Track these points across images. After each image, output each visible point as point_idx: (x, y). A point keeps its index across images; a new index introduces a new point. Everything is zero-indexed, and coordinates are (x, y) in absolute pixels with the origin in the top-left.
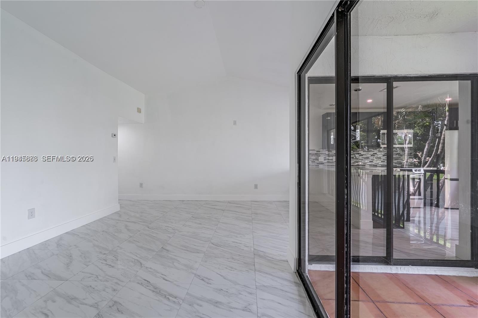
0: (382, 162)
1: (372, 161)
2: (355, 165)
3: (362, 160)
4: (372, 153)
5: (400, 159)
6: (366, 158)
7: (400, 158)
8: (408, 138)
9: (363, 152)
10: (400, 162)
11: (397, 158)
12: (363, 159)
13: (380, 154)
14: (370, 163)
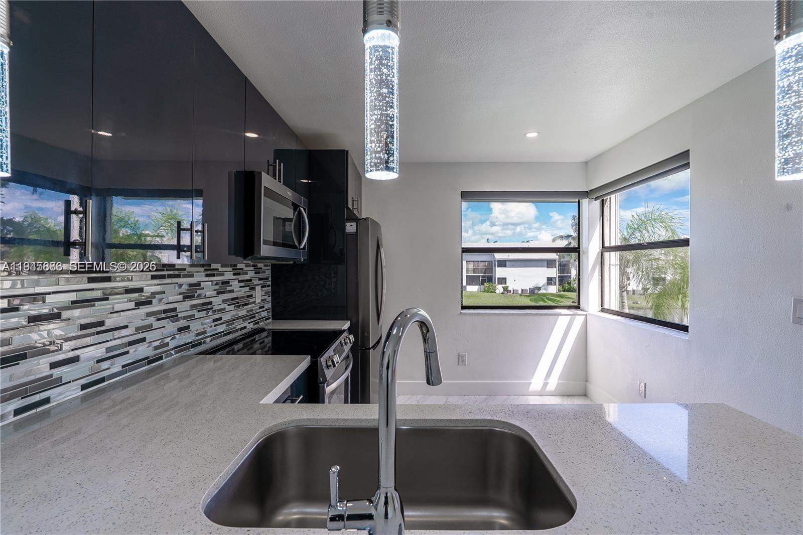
10: (252, 310)
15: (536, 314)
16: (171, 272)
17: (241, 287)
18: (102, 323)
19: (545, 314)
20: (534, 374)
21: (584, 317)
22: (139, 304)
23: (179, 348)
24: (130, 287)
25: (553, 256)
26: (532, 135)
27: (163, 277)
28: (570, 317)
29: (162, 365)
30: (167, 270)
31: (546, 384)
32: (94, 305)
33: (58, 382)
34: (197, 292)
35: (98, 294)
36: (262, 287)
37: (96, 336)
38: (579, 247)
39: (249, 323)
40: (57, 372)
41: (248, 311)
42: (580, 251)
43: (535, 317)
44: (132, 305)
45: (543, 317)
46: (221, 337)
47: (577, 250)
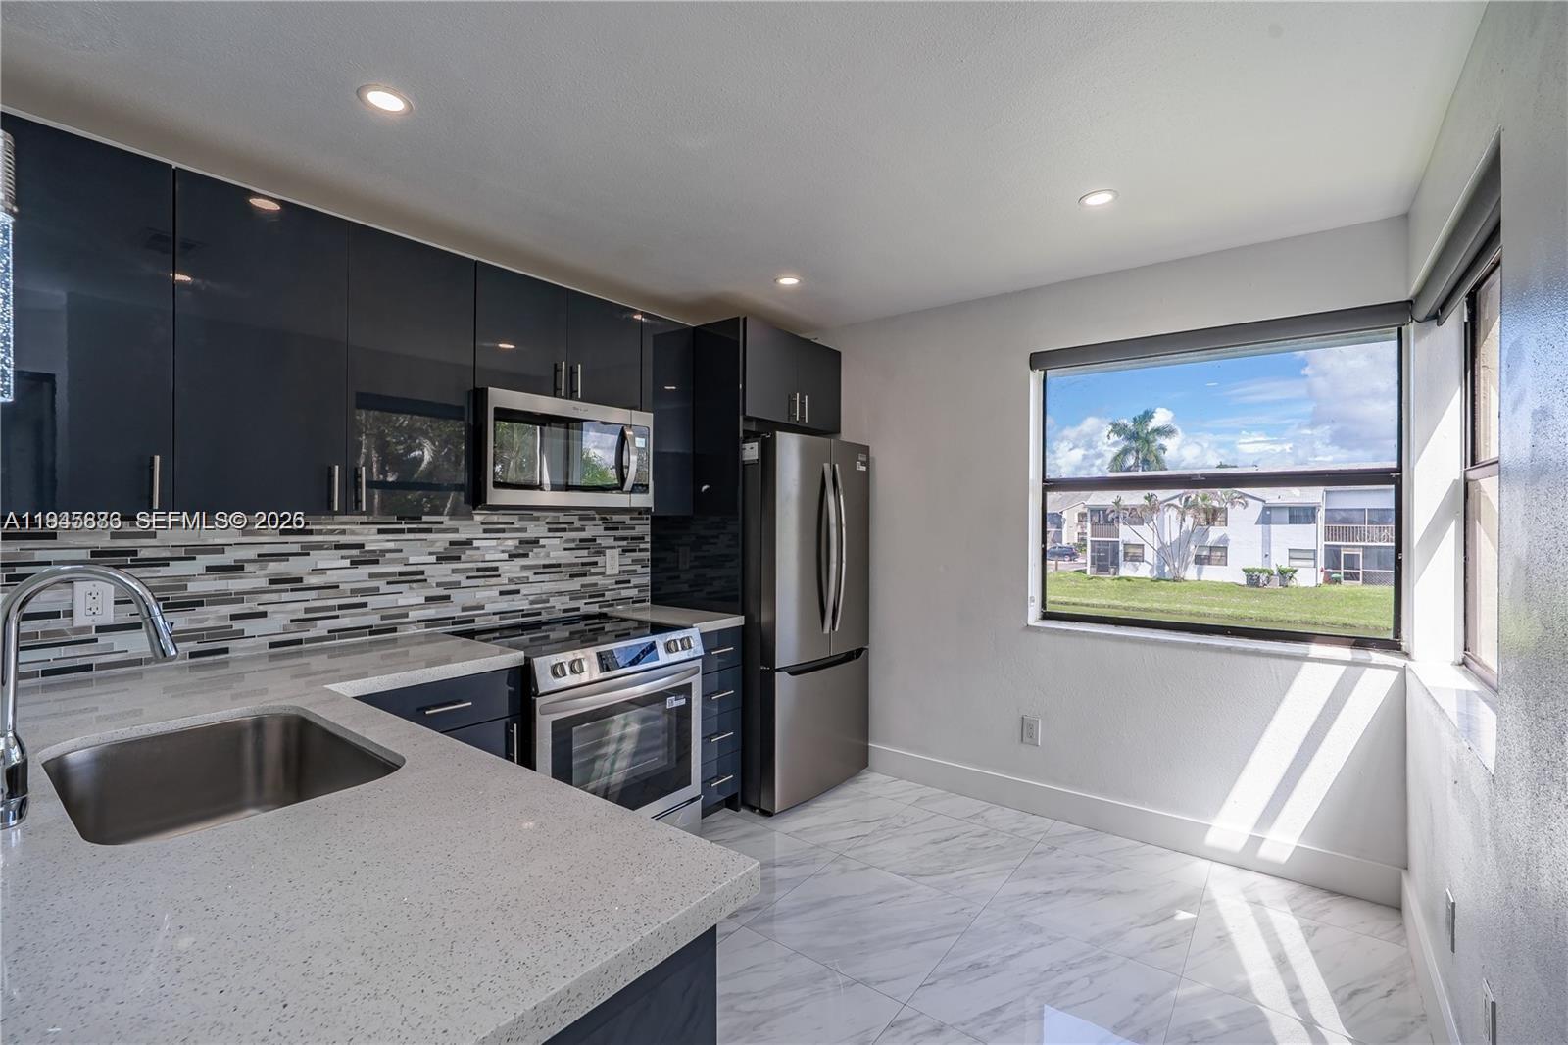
0: (502, 593)
1: (441, 592)
2: (311, 634)
3: (375, 591)
4: (440, 541)
5: (593, 570)
6: (401, 574)
7: (596, 563)
8: (634, 458)
9: (380, 532)
10: (596, 585)
11: (583, 564)
12: (381, 584)
13: (494, 543)
14: (432, 612)
15: (1228, 650)
16: (415, 526)
17: (565, 549)
18: (300, 580)
19: (1257, 653)
20: (1221, 806)
21: (1395, 674)
22: (355, 563)
23: (429, 622)
24: (341, 543)
25: (1313, 495)
26: (1099, 200)
27: (401, 531)
28: (1344, 667)
29: (395, 640)
30: (405, 523)
31: (1255, 842)
32: (288, 560)
33: (240, 635)
34: (465, 553)
35: (296, 548)
36: (625, 551)
37: (290, 593)
38: (1400, 469)
39: (586, 604)
40: (237, 625)
41: (582, 586)
42: (1401, 477)
43: (1226, 657)
44: (347, 563)
45: (1252, 660)
46: (518, 617)
47: (1393, 478)
